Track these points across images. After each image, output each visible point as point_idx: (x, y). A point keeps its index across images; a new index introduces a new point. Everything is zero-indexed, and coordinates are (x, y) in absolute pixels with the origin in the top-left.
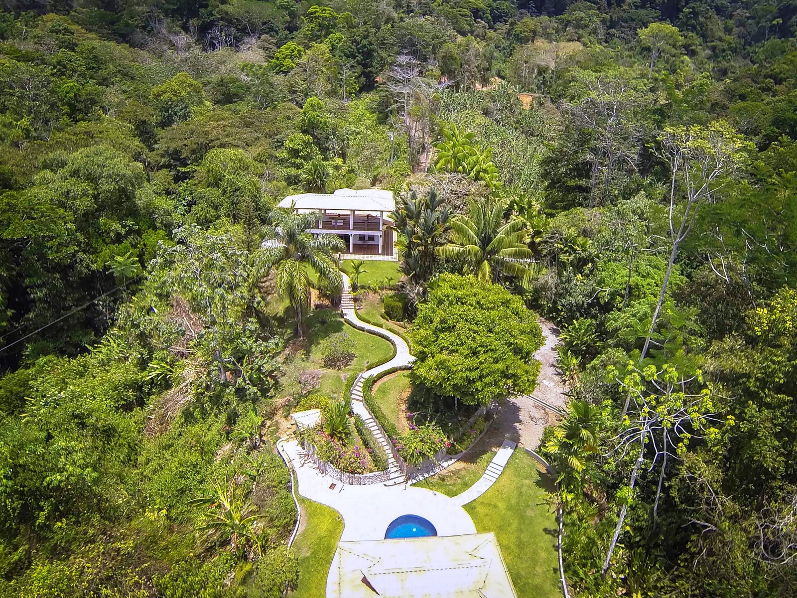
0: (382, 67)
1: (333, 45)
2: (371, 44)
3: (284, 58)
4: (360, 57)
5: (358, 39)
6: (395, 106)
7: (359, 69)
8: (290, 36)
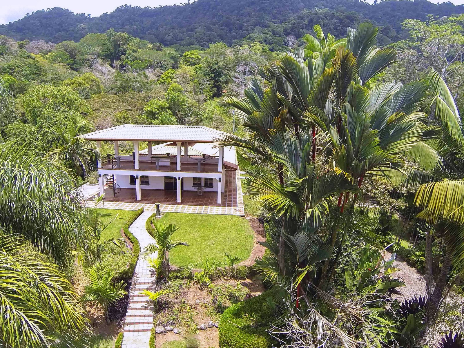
1: (197, 71)
2: (219, 68)
3: (167, 78)
4: (212, 75)
5: (211, 65)
7: (212, 82)
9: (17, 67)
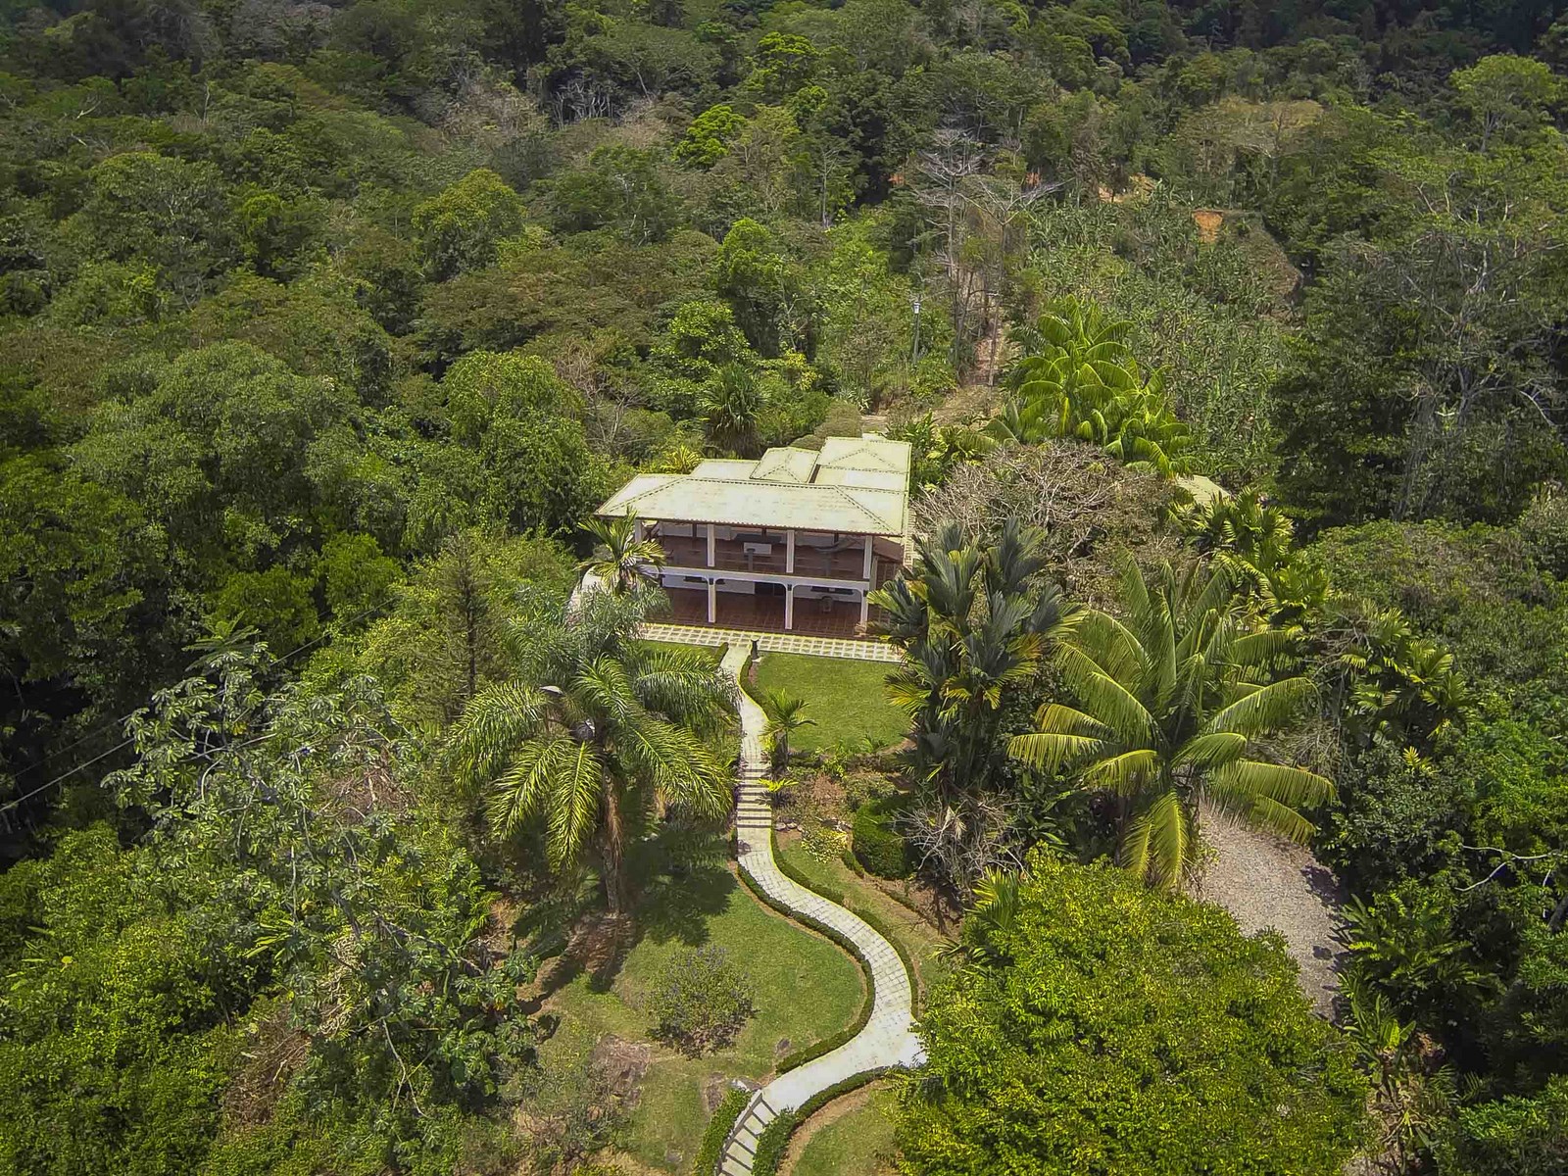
0: (904, 153)
1: (806, 111)
2: (879, 106)
3: (706, 137)
4: (857, 134)
5: (855, 96)
6: (926, 235)
7: (857, 158)
8: (723, 94)
9: (271, 151)
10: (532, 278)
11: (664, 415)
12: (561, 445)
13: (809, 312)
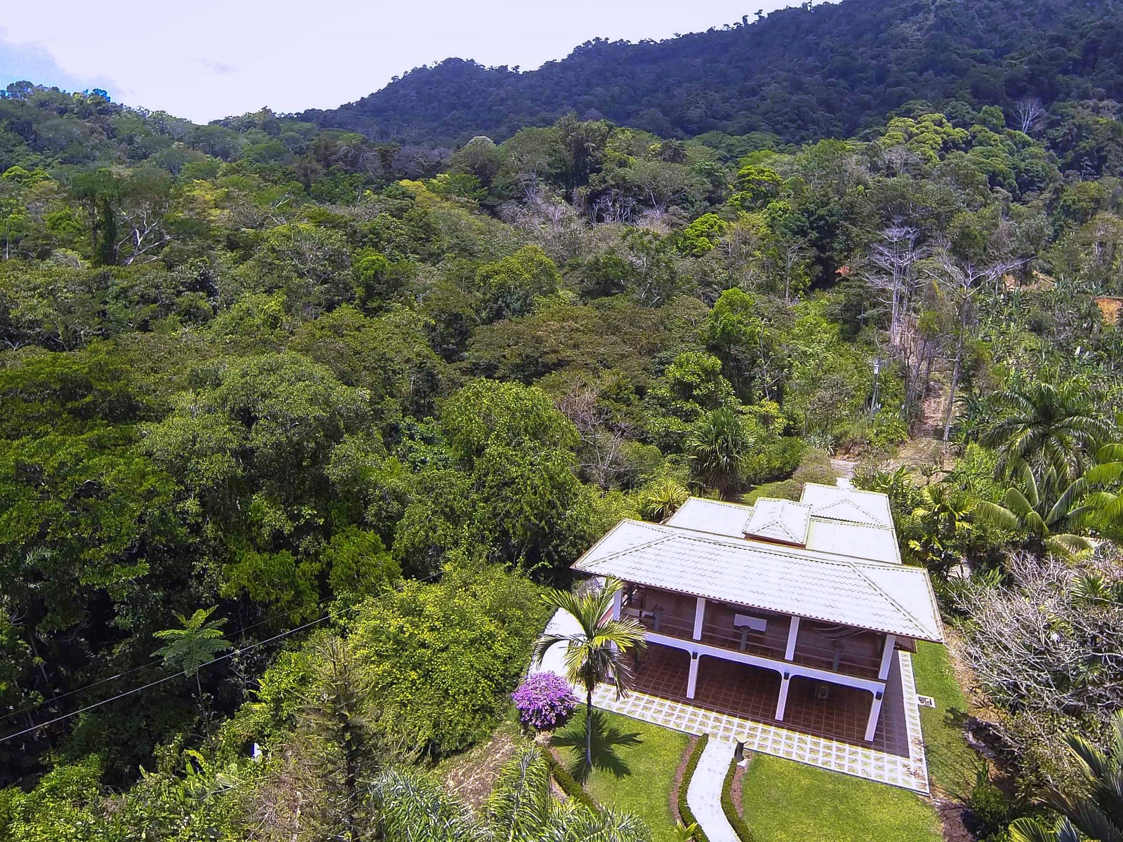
0: (850, 251)
1: (774, 219)
2: (832, 215)
3: (698, 236)
4: (814, 235)
5: (812, 207)
6: (872, 312)
7: (812, 252)
8: (712, 209)
9: (388, 228)
10: (555, 325)
11: (654, 448)
12: (551, 478)
13: (782, 368)
